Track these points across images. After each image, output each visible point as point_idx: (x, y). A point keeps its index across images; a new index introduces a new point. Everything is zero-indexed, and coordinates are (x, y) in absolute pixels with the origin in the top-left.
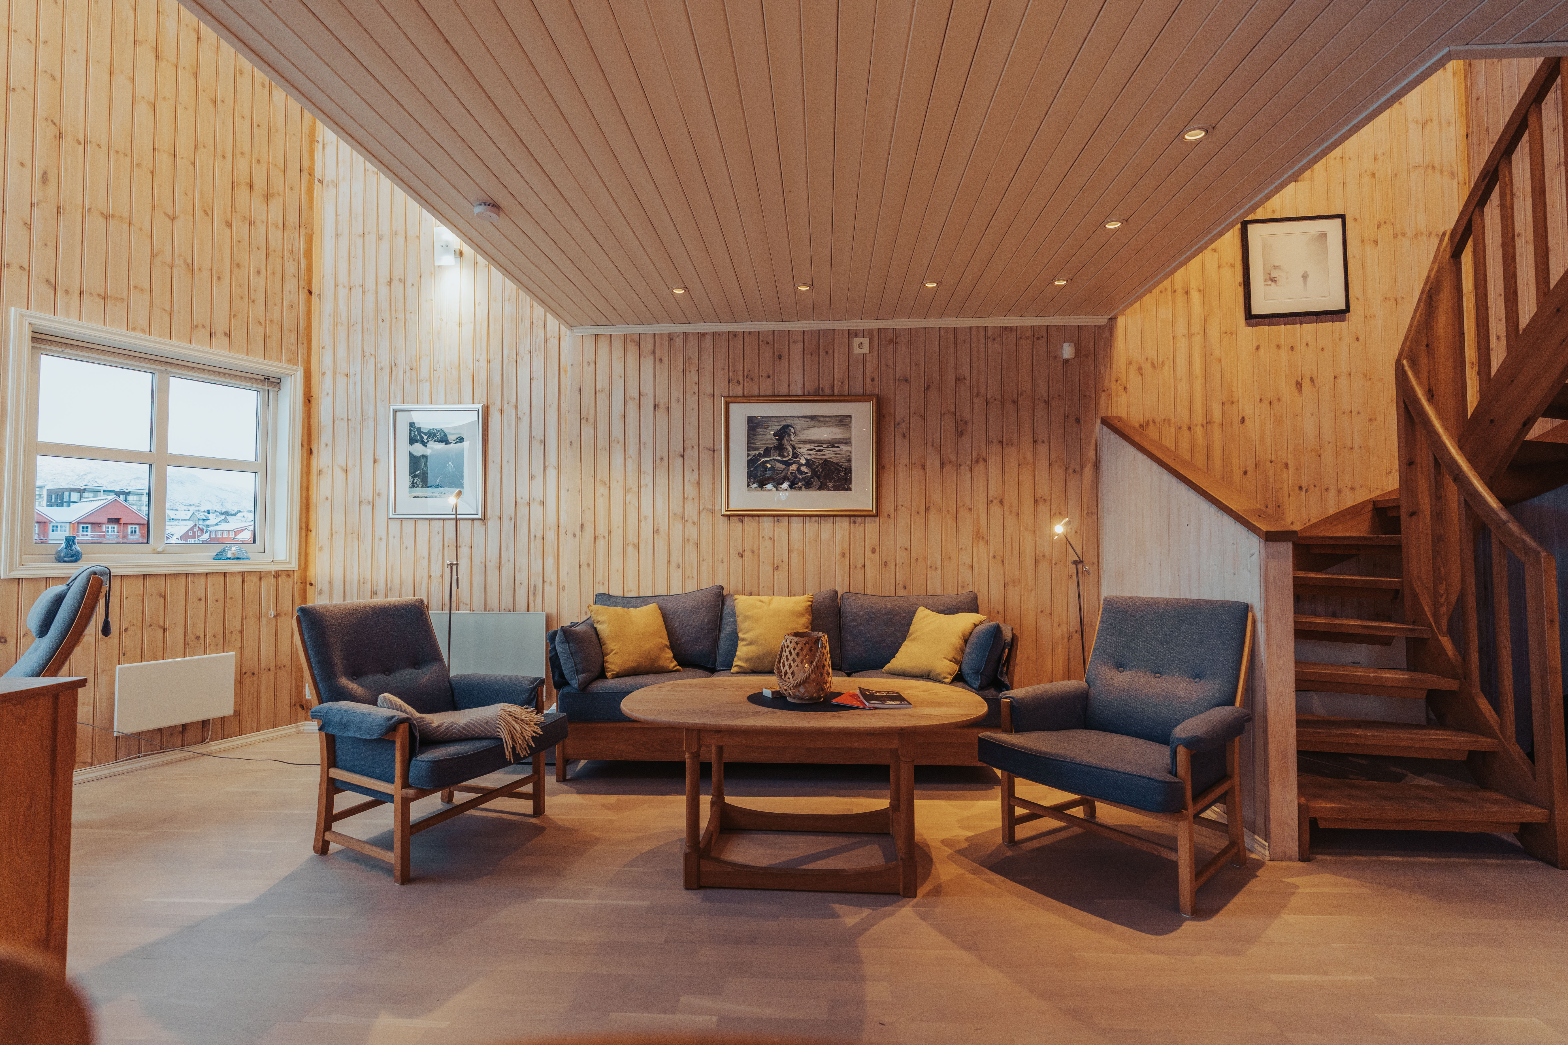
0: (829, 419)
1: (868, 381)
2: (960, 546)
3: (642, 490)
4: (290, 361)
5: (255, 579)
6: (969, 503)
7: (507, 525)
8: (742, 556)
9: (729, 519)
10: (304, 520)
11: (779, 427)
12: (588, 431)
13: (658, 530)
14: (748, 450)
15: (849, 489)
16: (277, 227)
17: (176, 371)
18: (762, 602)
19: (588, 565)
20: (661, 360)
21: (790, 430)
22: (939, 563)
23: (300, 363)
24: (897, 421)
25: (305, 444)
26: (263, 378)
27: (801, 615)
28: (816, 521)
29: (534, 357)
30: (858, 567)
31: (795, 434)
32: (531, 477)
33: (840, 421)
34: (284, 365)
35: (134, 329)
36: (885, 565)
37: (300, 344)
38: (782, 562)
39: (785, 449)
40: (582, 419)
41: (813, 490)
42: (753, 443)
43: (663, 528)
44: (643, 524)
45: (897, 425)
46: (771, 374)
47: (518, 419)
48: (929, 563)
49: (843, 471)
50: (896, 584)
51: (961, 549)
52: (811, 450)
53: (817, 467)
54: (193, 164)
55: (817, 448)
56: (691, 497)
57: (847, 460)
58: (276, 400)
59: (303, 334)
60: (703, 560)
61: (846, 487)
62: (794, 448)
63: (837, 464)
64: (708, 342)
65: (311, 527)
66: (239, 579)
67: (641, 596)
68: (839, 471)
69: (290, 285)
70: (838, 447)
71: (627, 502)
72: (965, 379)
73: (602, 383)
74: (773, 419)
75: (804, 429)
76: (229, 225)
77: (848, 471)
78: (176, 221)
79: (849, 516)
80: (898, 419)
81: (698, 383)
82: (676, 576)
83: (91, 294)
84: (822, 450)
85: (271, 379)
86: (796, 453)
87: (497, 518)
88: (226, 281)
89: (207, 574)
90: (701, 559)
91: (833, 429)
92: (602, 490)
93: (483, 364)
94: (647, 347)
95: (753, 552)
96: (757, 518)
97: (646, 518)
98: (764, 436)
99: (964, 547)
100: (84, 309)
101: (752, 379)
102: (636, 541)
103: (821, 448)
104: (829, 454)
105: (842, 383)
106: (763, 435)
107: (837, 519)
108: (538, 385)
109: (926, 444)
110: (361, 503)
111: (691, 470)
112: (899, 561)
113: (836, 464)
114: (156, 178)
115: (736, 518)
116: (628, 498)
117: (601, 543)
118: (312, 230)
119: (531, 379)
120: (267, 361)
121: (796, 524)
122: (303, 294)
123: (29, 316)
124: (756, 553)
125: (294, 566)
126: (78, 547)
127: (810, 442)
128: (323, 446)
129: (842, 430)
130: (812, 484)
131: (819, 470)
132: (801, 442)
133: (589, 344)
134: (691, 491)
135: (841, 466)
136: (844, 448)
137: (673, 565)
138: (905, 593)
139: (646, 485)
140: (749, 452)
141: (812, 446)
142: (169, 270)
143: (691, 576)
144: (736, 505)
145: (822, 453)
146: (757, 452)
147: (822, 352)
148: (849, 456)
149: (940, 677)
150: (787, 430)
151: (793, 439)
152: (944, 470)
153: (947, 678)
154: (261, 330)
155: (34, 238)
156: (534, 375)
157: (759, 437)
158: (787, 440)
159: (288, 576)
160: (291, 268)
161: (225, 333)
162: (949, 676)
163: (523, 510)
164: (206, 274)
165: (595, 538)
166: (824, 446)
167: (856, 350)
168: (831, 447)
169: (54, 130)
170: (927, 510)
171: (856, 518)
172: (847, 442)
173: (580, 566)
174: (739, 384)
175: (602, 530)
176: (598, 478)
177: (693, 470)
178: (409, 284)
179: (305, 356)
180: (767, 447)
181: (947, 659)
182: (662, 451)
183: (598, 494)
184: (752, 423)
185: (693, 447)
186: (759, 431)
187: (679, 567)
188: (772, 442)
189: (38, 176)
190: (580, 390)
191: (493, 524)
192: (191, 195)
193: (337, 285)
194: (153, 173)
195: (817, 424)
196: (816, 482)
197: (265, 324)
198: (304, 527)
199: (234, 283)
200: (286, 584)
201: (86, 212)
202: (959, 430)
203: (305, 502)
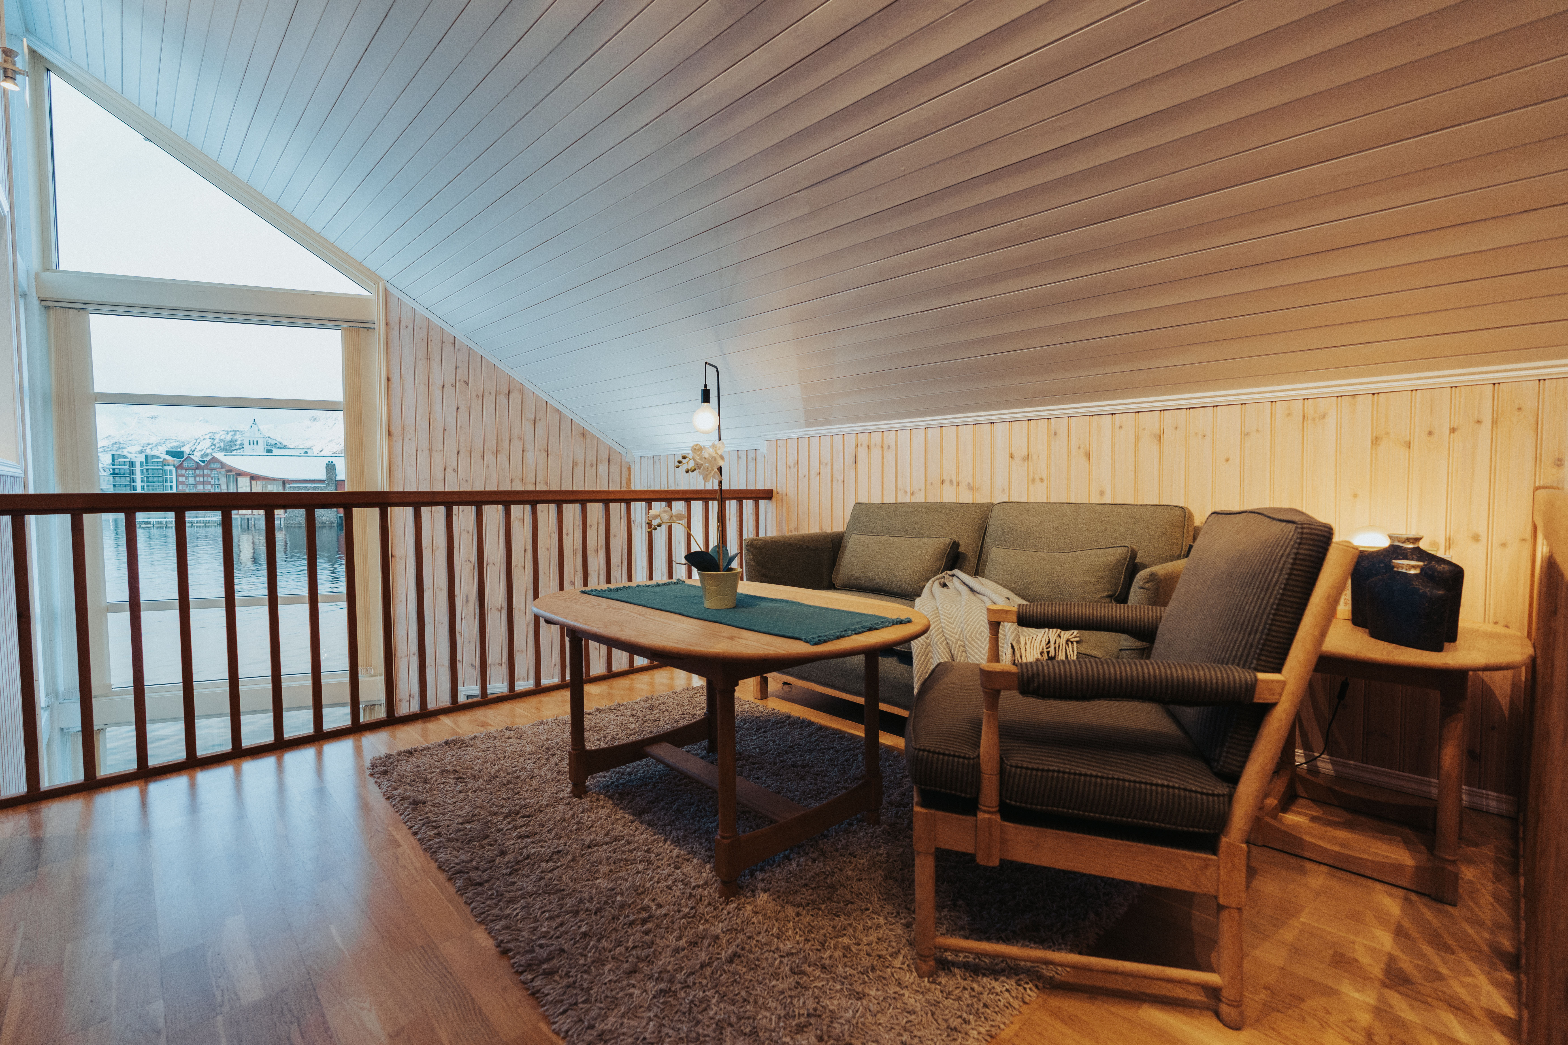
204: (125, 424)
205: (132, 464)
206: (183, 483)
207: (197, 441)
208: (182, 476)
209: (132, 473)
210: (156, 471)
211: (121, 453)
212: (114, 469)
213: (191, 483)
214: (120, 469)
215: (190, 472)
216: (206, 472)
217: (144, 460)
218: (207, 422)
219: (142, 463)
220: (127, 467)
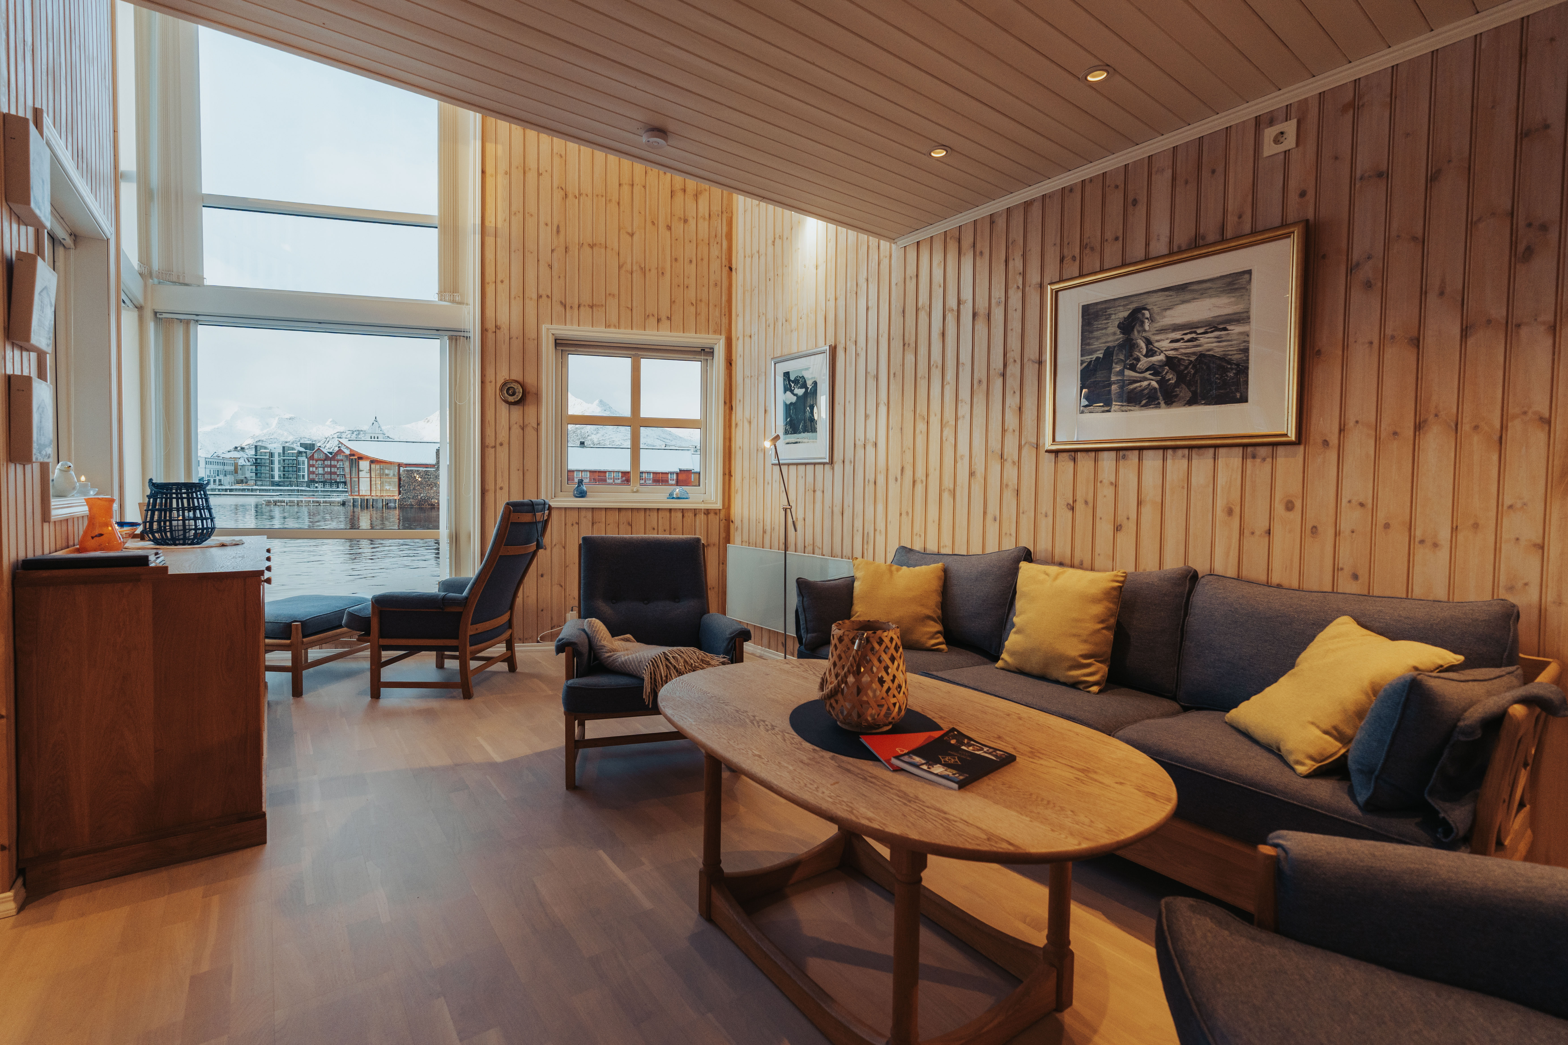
0: (1208, 285)
1: (1293, 197)
2: (1508, 501)
3: (959, 422)
4: (715, 332)
5: (691, 515)
6: (1541, 405)
7: (849, 468)
8: (1073, 509)
9: (1056, 456)
10: (727, 467)
11: (1126, 314)
12: (910, 357)
13: (974, 472)
14: (1082, 356)
15: (1244, 399)
16: (704, 219)
17: (645, 353)
18: (1047, 574)
19: (907, 513)
20: (981, 253)
21: (1144, 314)
22: (1444, 534)
23: (723, 332)
24: (1354, 260)
25: (728, 401)
26: (699, 350)
27: (1095, 600)
28: (1184, 456)
29: (870, 285)
30: (1257, 533)
31: (1152, 320)
32: (866, 416)
33: (1231, 284)
34: (711, 336)
35: (609, 326)
36: (1312, 532)
37: (723, 316)
38: (1128, 519)
39: (1137, 345)
40: (904, 345)
41: (1179, 406)
42: (1089, 344)
43: (980, 469)
44: (959, 465)
45: (1351, 269)
46: (1120, 234)
47: (857, 355)
48: (1419, 534)
49: (1232, 369)
50: (1336, 569)
51: (1511, 507)
52: (1177, 341)
53: (1186, 367)
54: (644, 187)
55: (1187, 337)
56: (1011, 429)
57: (1241, 350)
58: (712, 366)
59: (725, 307)
60: (1023, 513)
61: (1238, 395)
62: (1148, 342)
63: (1223, 359)
64: (1036, 212)
65: (733, 473)
66: (680, 515)
67: (956, 553)
68: (1225, 370)
69: (715, 265)
70: (1225, 329)
71: (944, 439)
72: (1547, 127)
73: (923, 299)
74: (1117, 303)
75: (1166, 309)
76: (669, 228)
77: (1242, 369)
78: (634, 237)
79: (1245, 446)
80: (1356, 256)
81: (1024, 274)
82: (992, 530)
83: (584, 306)
84: (1195, 339)
85: (706, 350)
86: (1152, 350)
87: (841, 461)
88: (668, 275)
89: (658, 509)
90: (1021, 511)
91: (1214, 300)
92: (921, 426)
93: (832, 304)
94: (967, 241)
95: (1086, 503)
96: (1093, 454)
97: (962, 457)
98: (1104, 331)
99: (1519, 505)
100: (581, 318)
101: (1092, 249)
102: (952, 487)
103: (1194, 335)
104: (1208, 343)
105: (1240, 217)
106: (1102, 329)
107: (1222, 451)
108: (873, 313)
109: (1423, 293)
110: (757, 450)
111: (1012, 392)
112: (1345, 526)
113: (1219, 358)
114: (621, 208)
115: (1065, 454)
116: (945, 433)
117: (920, 488)
118: (732, 212)
119: (867, 309)
120: (698, 335)
121: (1152, 462)
122: (725, 270)
123: (552, 329)
124: (1091, 505)
125: (719, 506)
126: (584, 488)
127: (1176, 328)
128: (738, 401)
129: (1233, 299)
130: (1176, 396)
131: (1189, 372)
132: (1163, 330)
133: (912, 254)
134: (1012, 420)
135: (1229, 362)
136: (1236, 329)
137: (989, 517)
138: (1352, 587)
139: (963, 417)
140: (1083, 358)
141: (1177, 335)
142: (630, 276)
143: (1008, 532)
144: (1068, 436)
145: (1195, 343)
146: (1094, 356)
147: (1205, 174)
148: (1245, 342)
149: (1291, 759)
150: (1140, 316)
151: (1147, 328)
152: (1471, 341)
153: (1302, 764)
154: (693, 309)
155: (554, 274)
156: (870, 305)
157: (1096, 334)
158: (1139, 332)
159: (716, 514)
160: (715, 251)
161: (668, 317)
162: (1309, 762)
163: (860, 452)
164: (654, 272)
165: (914, 482)
166: (1199, 331)
167: (1269, 149)
168: (1212, 332)
169: (562, 193)
170: (1419, 427)
171: (1258, 448)
172: (1242, 318)
173: (901, 514)
174: (1075, 260)
175: (920, 474)
176: (918, 412)
177: (1014, 392)
178: (785, 238)
179: (727, 327)
180: (1108, 348)
181: (1318, 727)
182: (981, 372)
183: (917, 432)
184: (1089, 315)
185: (1015, 361)
186: (1096, 324)
187: (995, 520)
188: (1117, 337)
189: (555, 229)
190: (904, 312)
191: (838, 466)
192: (643, 213)
193: (745, 257)
194: (619, 203)
195: (1188, 296)
196: (1184, 392)
197: (696, 304)
198: (727, 473)
199: (673, 274)
200: (714, 520)
201: (581, 245)
202: (1521, 247)
203: (727, 450)
204: (267, 424)
205: (272, 455)
206: (313, 473)
207: (327, 440)
208: (313, 466)
209: (272, 462)
210: (291, 461)
211: (263, 445)
212: (256, 459)
213: (320, 472)
214: (261, 459)
215: (320, 462)
216: (333, 463)
217: (281, 452)
218: (336, 423)
219: (279, 454)
220: (267, 457)
